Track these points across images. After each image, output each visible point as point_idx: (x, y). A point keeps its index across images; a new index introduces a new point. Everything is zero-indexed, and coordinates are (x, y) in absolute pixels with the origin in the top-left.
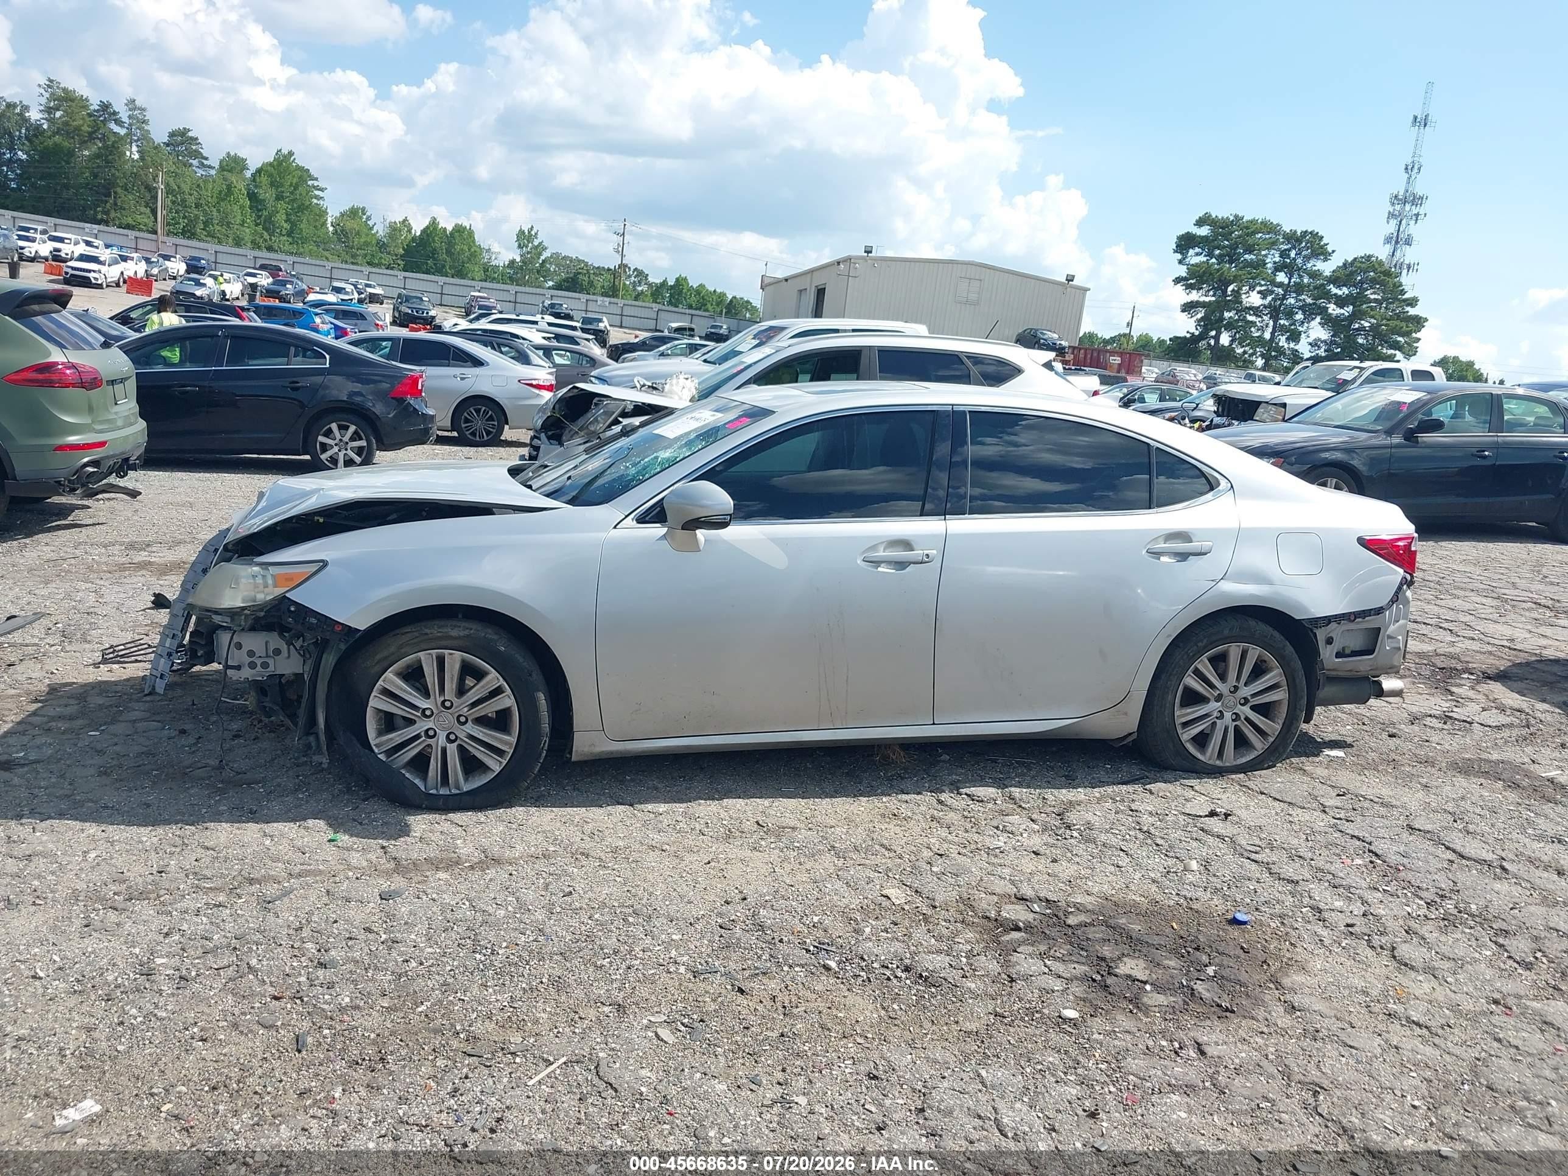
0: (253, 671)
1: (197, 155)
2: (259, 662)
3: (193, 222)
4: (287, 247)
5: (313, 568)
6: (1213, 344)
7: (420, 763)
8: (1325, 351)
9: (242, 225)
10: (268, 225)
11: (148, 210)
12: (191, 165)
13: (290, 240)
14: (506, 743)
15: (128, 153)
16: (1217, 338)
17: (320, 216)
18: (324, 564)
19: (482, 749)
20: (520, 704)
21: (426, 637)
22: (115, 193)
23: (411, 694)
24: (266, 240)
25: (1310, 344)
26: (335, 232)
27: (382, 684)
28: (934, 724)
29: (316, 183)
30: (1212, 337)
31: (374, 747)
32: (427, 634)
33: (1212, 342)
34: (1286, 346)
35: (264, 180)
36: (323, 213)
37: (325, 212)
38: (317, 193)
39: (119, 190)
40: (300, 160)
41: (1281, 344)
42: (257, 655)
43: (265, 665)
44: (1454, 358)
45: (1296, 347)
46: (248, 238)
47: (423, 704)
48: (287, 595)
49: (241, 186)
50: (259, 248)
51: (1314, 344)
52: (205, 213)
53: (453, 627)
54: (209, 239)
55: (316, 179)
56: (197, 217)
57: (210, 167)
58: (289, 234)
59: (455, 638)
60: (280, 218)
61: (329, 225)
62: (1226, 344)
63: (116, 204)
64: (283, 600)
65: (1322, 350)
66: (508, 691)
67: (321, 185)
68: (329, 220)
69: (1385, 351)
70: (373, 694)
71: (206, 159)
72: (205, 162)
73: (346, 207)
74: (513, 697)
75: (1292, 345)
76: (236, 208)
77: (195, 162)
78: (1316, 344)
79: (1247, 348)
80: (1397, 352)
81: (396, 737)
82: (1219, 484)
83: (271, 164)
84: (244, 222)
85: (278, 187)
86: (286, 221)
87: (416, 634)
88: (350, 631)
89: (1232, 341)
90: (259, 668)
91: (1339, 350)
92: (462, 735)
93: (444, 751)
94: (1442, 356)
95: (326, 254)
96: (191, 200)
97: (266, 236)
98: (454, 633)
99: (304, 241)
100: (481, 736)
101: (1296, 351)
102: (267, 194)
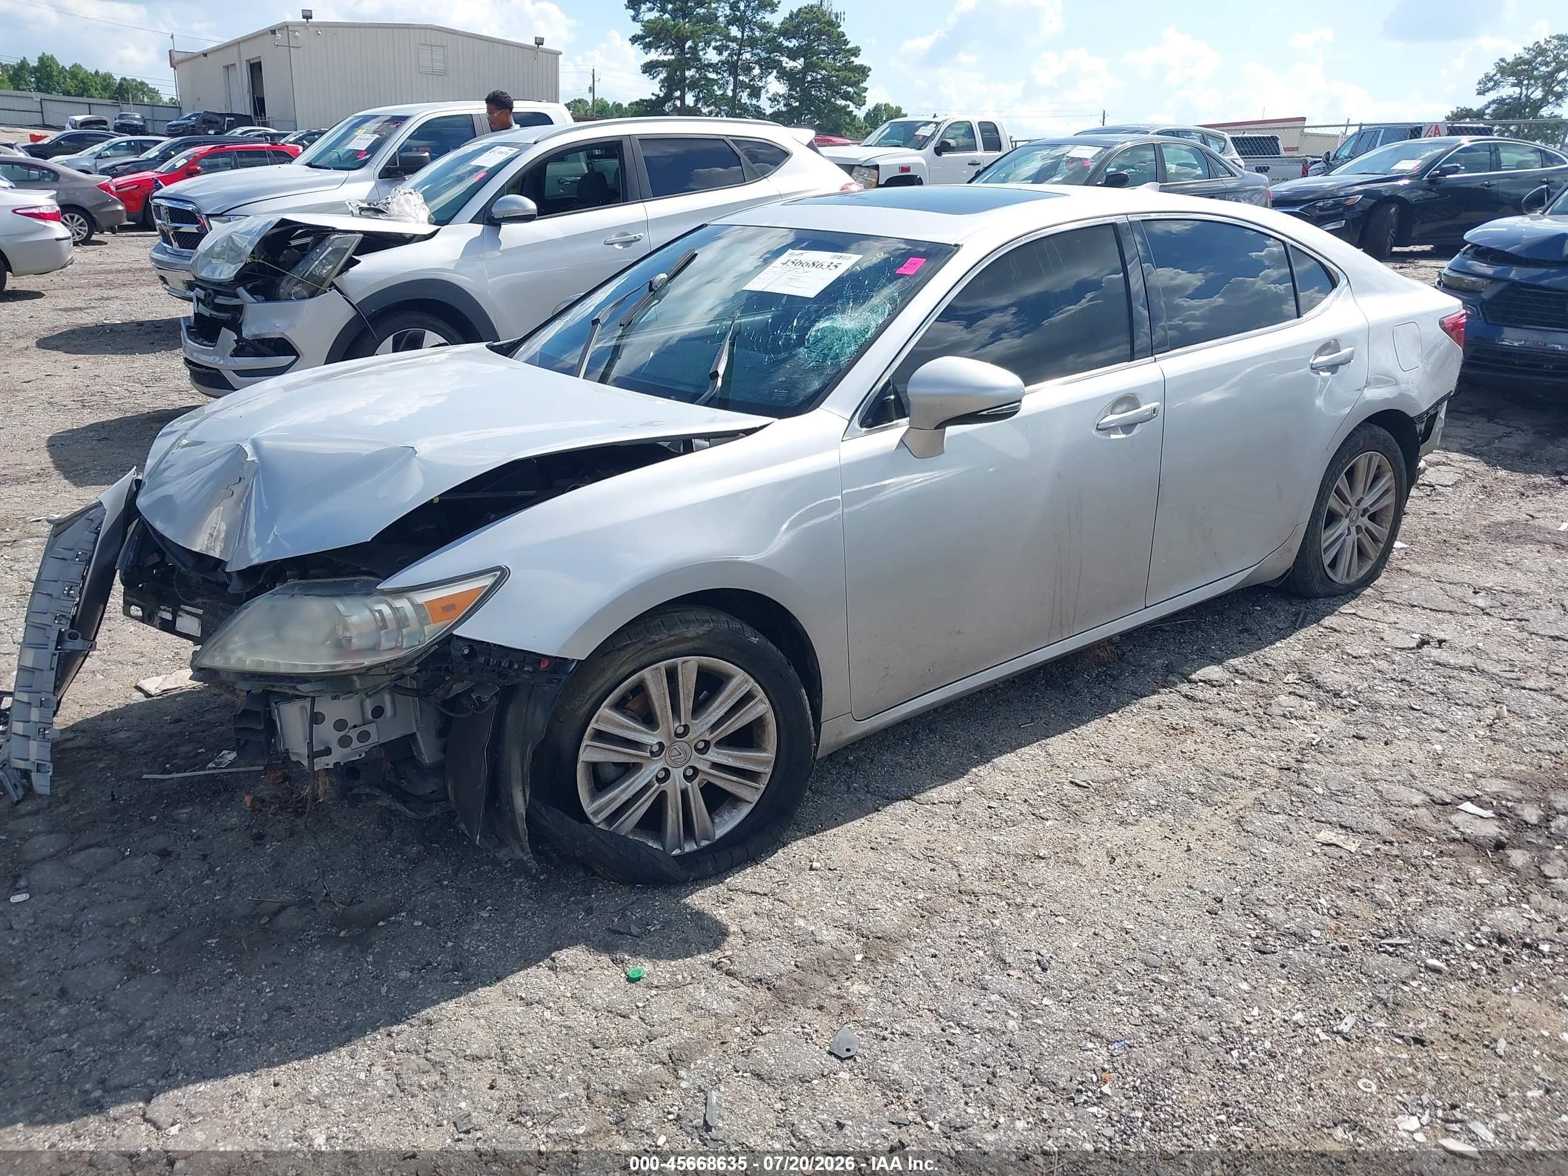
0: (348, 750)
2: (354, 734)
5: (487, 581)
6: (679, 105)
7: (654, 820)
8: (785, 105)
14: (763, 762)
16: (682, 98)
18: (502, 574)
19: (734, 778)
20: (777, 707)
21: (653, 646)
23: (635, 730)
25: (770, 99)
27: (596, 726)
28: (1146, 607)
30: (678, 98)
31: (591, 817)
32: (655, 642)
33: (678, 103)
34: (748, 102)
41: (743, 101)
42: (350, 725)
43: (364, 736)
44: (885, 105)
45: (758, 104)
47: (651, 739)
48: (455, 632)
51: (774, 99)
53: (688, 623)
59: (692, 639)
62: (692, 104)
64: (449, 640)
65: (782, 104)
66: (761, 694)
69: (838, 102)
70: (584, 744)
74: (767, 701)
75: (754, 102)
78: (775, 99)
79: (713, 107)
80: (848, 102)
81: (620, 793)
87: (641, 645)
88: (558, 663)
89: (697, 101)
90: (355, 744)
91: (797, 104)
92: (703, 767)
93: (684, 793)
94: (874, 105)
98: (691, 632)
100: (730, 762)
101: (759, 107)
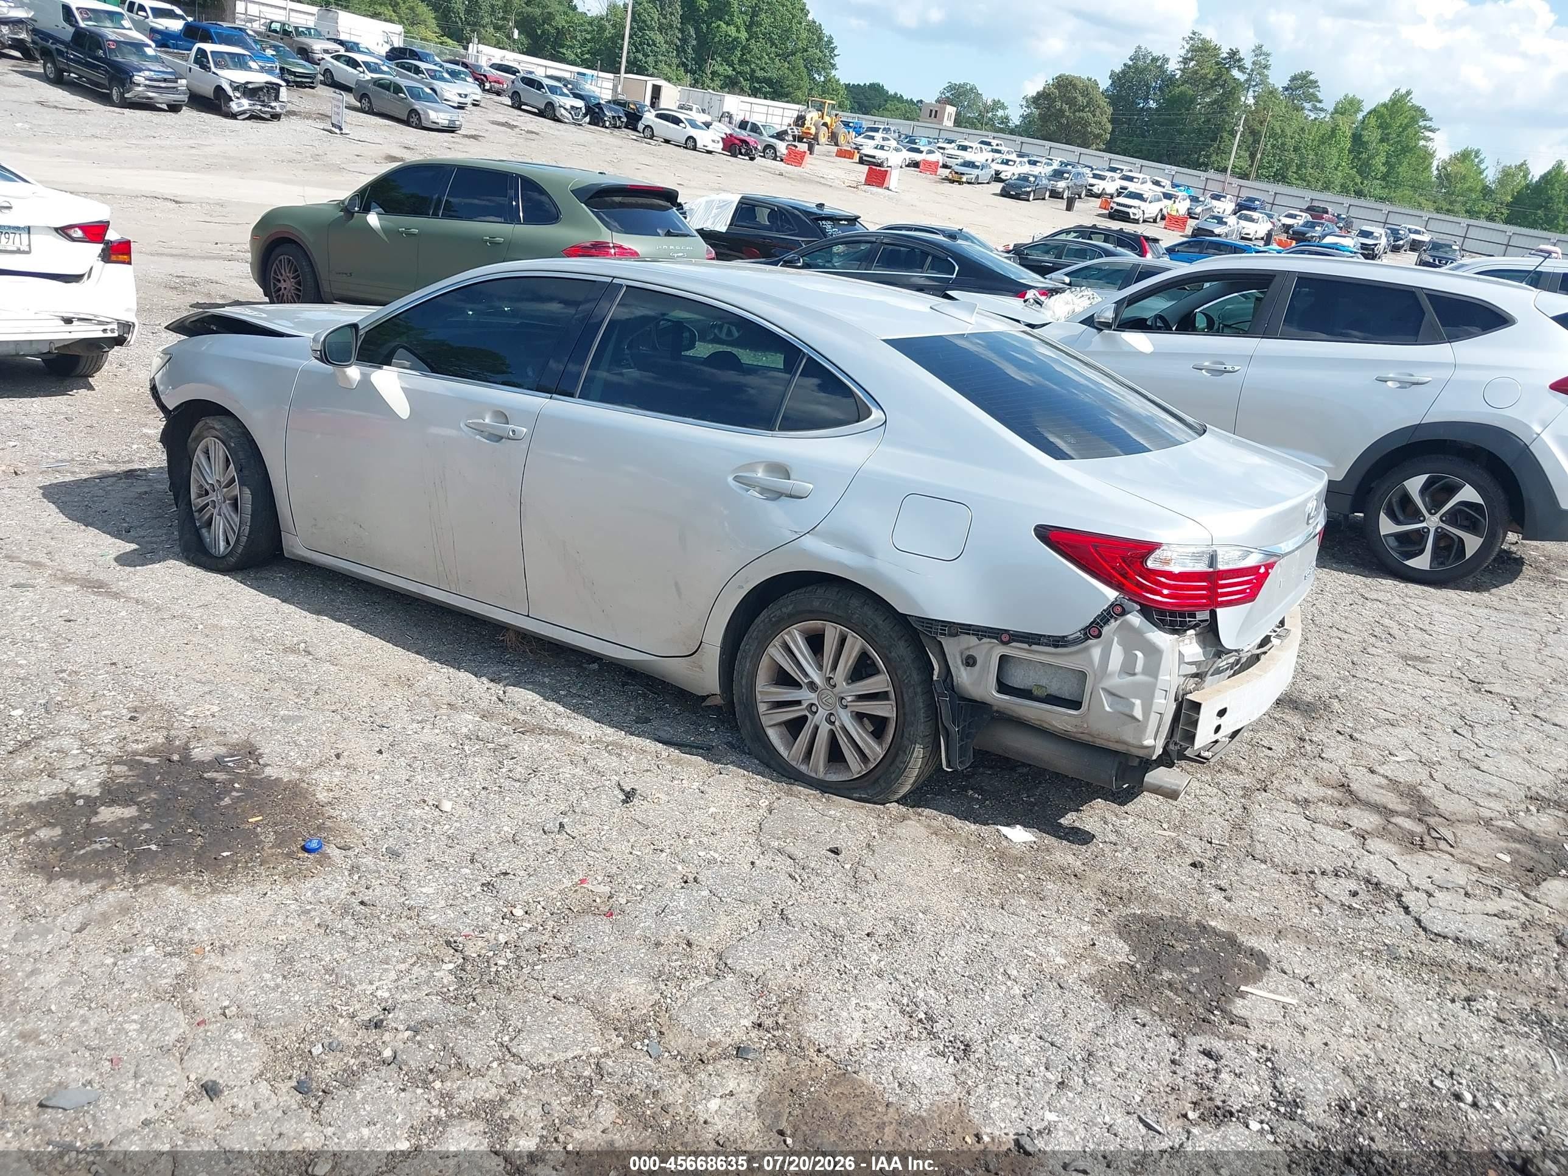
1: (1313, 98)
3: (1286, 166)
4: (1378, 192)
9: (1336, 169)
10: (1364, 169)
11: (1247, 154)
12: (1303, 109)
13: (1383, 183)
15: (1243, 99)
17: (1424, 159)
22: (1221, 137)
24: (1356, 184)
26: (1439, 177)
29: (1428, 123)
35: (1373, 121)
36: (1428, 155)
37: (1432, 155)
38: (1427, 134)
39: (1225, 134)
40: (1416, 100)
46: (1338, 182)
49: (1346, 129)
50: (1348, 192)
52: (1301, 157)
54: (1299, 182)
55: (1431, 119)
56: (1292, 160)
57: (1322, 110)
58: (1384, 178)
60: (1379, 163)
61: (1434, 168)
63: (1219, 148)
67: (1432, 124)
68: (1435, 164)
71: (1320, 102)
72: (1318, 105)
73: (1459, 149)
76: (1334, 151)
77: (1308, 106)
82: (869, 413)
83: (1385, 105)
84: (1338, 165)
85: (1386, 128)
86: (1384, 164)
95: (1422, 200)
96: (1290, 143)
97: (1358, 180)
99: (1398, 184)
102: (1372, 136)
